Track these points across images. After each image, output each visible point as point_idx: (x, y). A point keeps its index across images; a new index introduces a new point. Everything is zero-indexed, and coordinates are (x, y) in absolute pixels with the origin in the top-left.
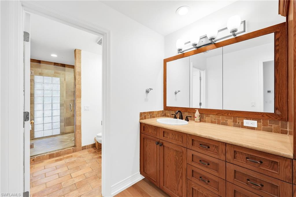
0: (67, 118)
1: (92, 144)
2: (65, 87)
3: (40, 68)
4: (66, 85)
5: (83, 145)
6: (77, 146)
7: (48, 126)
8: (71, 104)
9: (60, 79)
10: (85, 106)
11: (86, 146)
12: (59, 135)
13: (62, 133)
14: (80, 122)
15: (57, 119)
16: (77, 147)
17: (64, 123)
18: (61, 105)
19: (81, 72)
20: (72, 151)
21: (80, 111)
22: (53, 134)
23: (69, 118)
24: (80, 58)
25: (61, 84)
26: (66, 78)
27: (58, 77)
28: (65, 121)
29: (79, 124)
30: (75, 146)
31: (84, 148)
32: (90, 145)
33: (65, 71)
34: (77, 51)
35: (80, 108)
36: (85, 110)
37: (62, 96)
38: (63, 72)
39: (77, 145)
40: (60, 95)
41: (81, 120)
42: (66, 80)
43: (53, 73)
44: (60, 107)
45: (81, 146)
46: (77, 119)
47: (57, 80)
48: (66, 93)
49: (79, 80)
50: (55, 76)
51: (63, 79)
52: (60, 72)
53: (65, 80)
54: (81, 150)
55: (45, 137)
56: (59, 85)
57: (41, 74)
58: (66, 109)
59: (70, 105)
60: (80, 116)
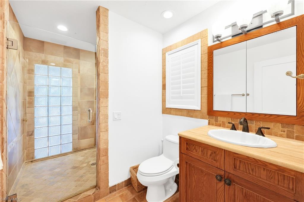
0: (81, 128)
1: (125, 181)
2: (79, 82)
3: (43, 53)
4: (82, 79)
5: (111, 184)
6: (101, 187)
7: (55, 141)
8: (91, 109)
9: (73, 71)
10: (114, 112)
11: (116, 185)
12: (71, 153)
13: (76, 150)
14: (107, 143)
15: (68, 129)
16: (102, 190)
17: (77, 135)
18: (74, 109)
19: (107, 50)
20: (93, 198)
21: (107, 122)
22: (63, 152)
23: (85, 127)
24: (106, 25)
25: (74, 77)
26: (81, 69)
27: (70, 68)
28: (79, 132)
29: (105, 147)
30: (97, 187)
31: (113, 189)
32: (123, 182)
33: (79, 59)
34: (101, 10)
35: (106, 117)
36: (115, 120)
37: (75, 95)
38: (76, 61)
39: (102, 185)
40: (73, 93)
41: (107, 140)
42: (81, 72)
43: (63, 62)
44: (73, 111)
45: (108, 186)
46: (101, 137)
47: (68, 72)
48: (81, 91)
49: (105, 64)
50: (65, 66)
51: (77, 70)
52: (72, 59)
53: (79, 72)
54: (108, 194)
55: (51, 157)
56: (72, 79)
57: (44, 62)
58: (81, 115)
59: (89, 111)
60: (107, 131)
